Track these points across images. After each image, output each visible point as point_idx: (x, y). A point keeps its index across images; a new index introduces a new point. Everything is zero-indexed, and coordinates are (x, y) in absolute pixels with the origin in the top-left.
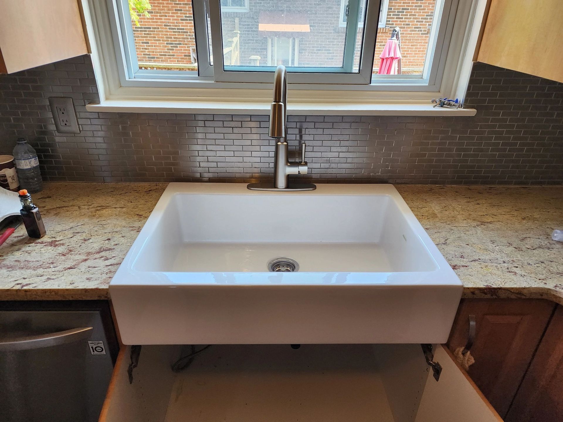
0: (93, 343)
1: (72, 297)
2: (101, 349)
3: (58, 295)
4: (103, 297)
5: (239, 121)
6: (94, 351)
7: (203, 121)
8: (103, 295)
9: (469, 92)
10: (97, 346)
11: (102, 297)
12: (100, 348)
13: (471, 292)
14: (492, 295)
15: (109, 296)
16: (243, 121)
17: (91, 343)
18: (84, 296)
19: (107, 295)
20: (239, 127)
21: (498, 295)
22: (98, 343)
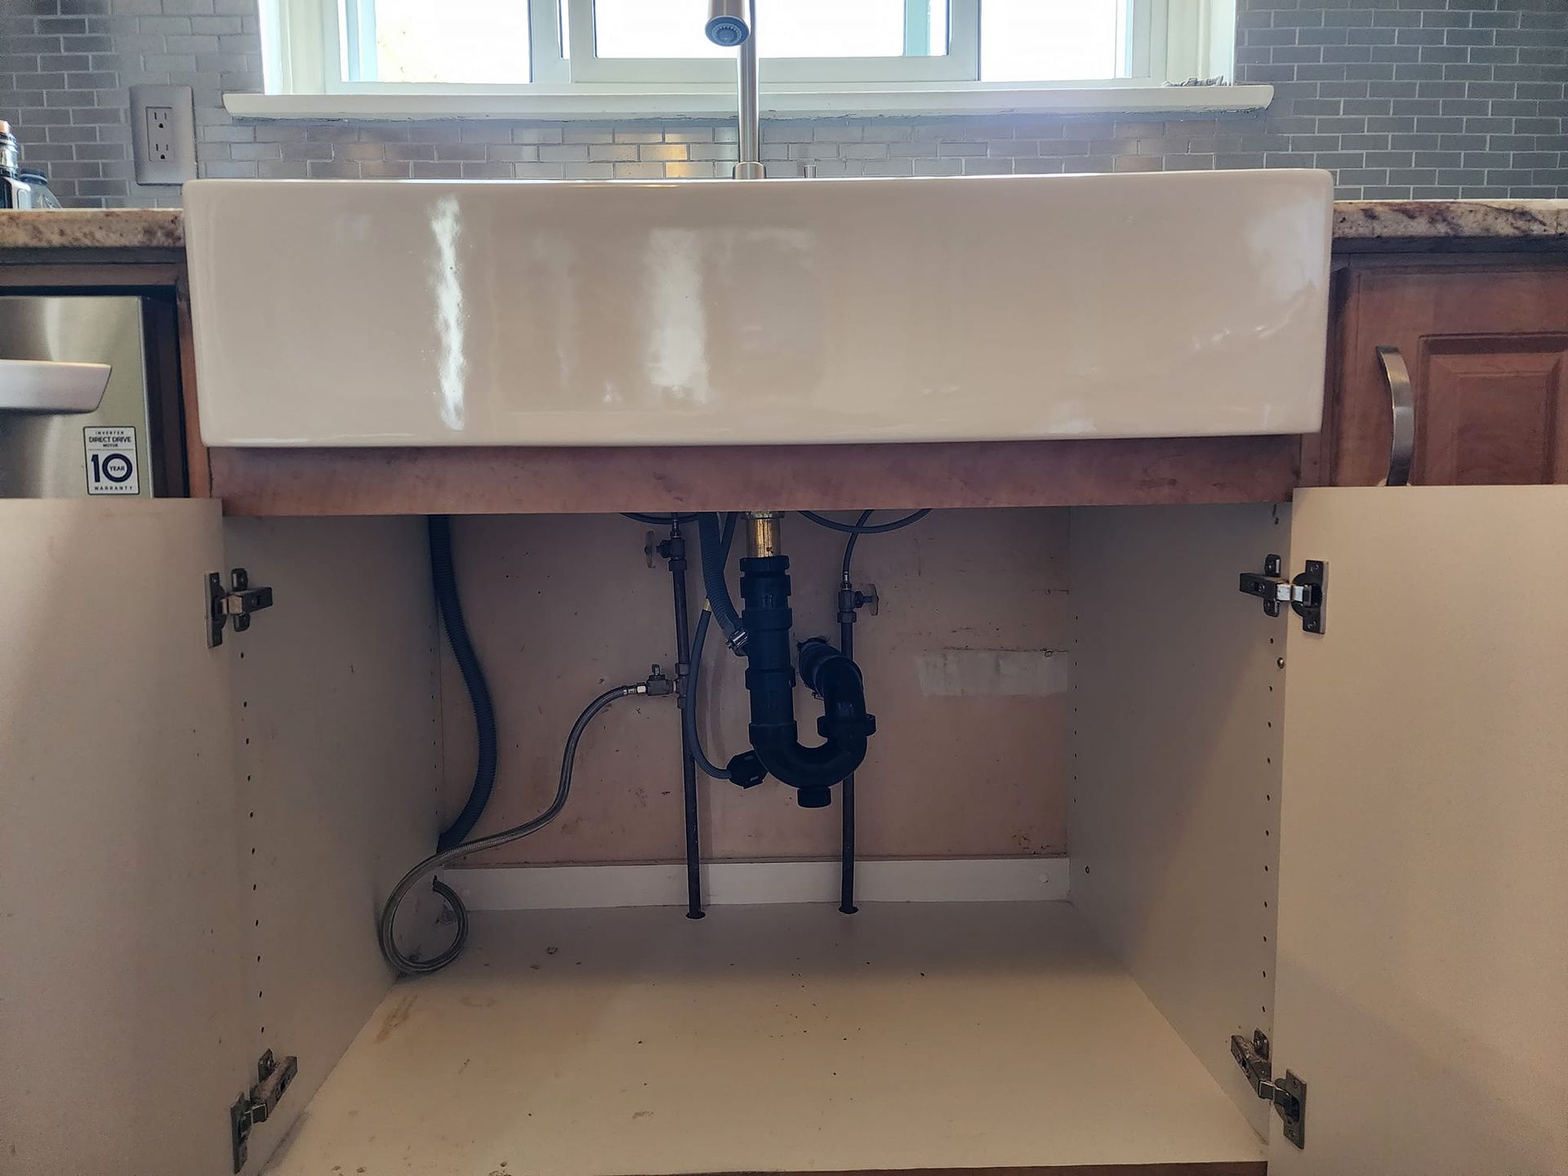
0: (100, 440)
1: (62, 233)
2: (123, 468)
3: (17, 224)
4: (159, 234)
5: (632, 144)
6: (97, 479)
7: (534, 145)
8: (162, 227)
9: (1242, 47)
10: (113, 453)
11: (156, 233)
12: (123, 464)
13: (1363, 210)
14: (1432, 221)
15: (179, 232)
16: (642, 144)
17: (95, 440)
18: (100, 228)
19: (173, 226)
20: (631, 162)
21: (1453, 218)
22: (117, 439)
